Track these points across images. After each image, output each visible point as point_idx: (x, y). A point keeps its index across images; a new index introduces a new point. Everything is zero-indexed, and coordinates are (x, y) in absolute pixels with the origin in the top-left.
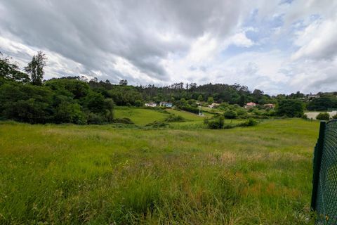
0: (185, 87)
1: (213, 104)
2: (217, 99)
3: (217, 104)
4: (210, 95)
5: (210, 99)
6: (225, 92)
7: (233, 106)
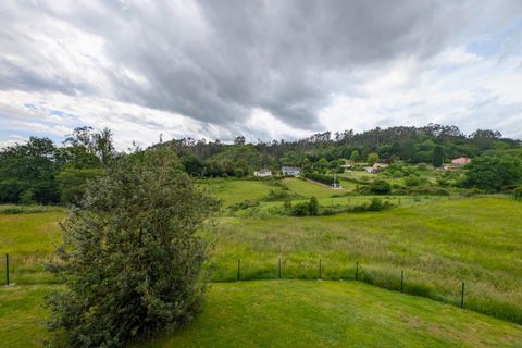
0: (333, 137)
1: (376, 166)
7: (415, 167)
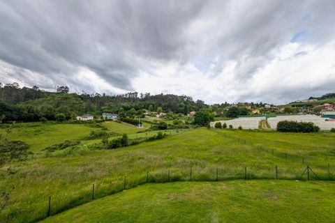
1: (161, 114)
2: (165, 109)
3: (164, 114)
4: (160, 105)
5: (160, 108)
6: (173, 102)
7: (177, 115)
